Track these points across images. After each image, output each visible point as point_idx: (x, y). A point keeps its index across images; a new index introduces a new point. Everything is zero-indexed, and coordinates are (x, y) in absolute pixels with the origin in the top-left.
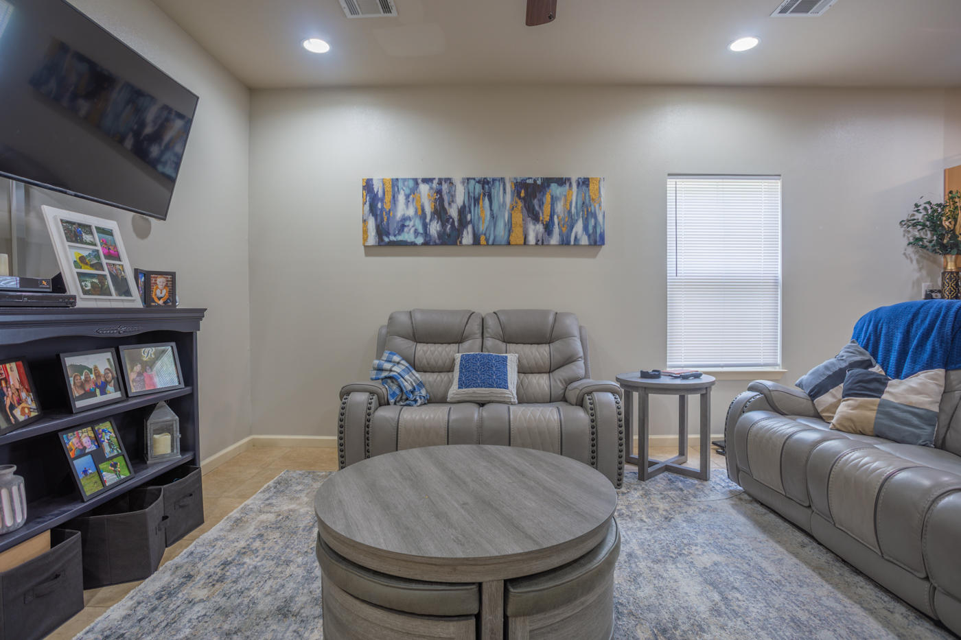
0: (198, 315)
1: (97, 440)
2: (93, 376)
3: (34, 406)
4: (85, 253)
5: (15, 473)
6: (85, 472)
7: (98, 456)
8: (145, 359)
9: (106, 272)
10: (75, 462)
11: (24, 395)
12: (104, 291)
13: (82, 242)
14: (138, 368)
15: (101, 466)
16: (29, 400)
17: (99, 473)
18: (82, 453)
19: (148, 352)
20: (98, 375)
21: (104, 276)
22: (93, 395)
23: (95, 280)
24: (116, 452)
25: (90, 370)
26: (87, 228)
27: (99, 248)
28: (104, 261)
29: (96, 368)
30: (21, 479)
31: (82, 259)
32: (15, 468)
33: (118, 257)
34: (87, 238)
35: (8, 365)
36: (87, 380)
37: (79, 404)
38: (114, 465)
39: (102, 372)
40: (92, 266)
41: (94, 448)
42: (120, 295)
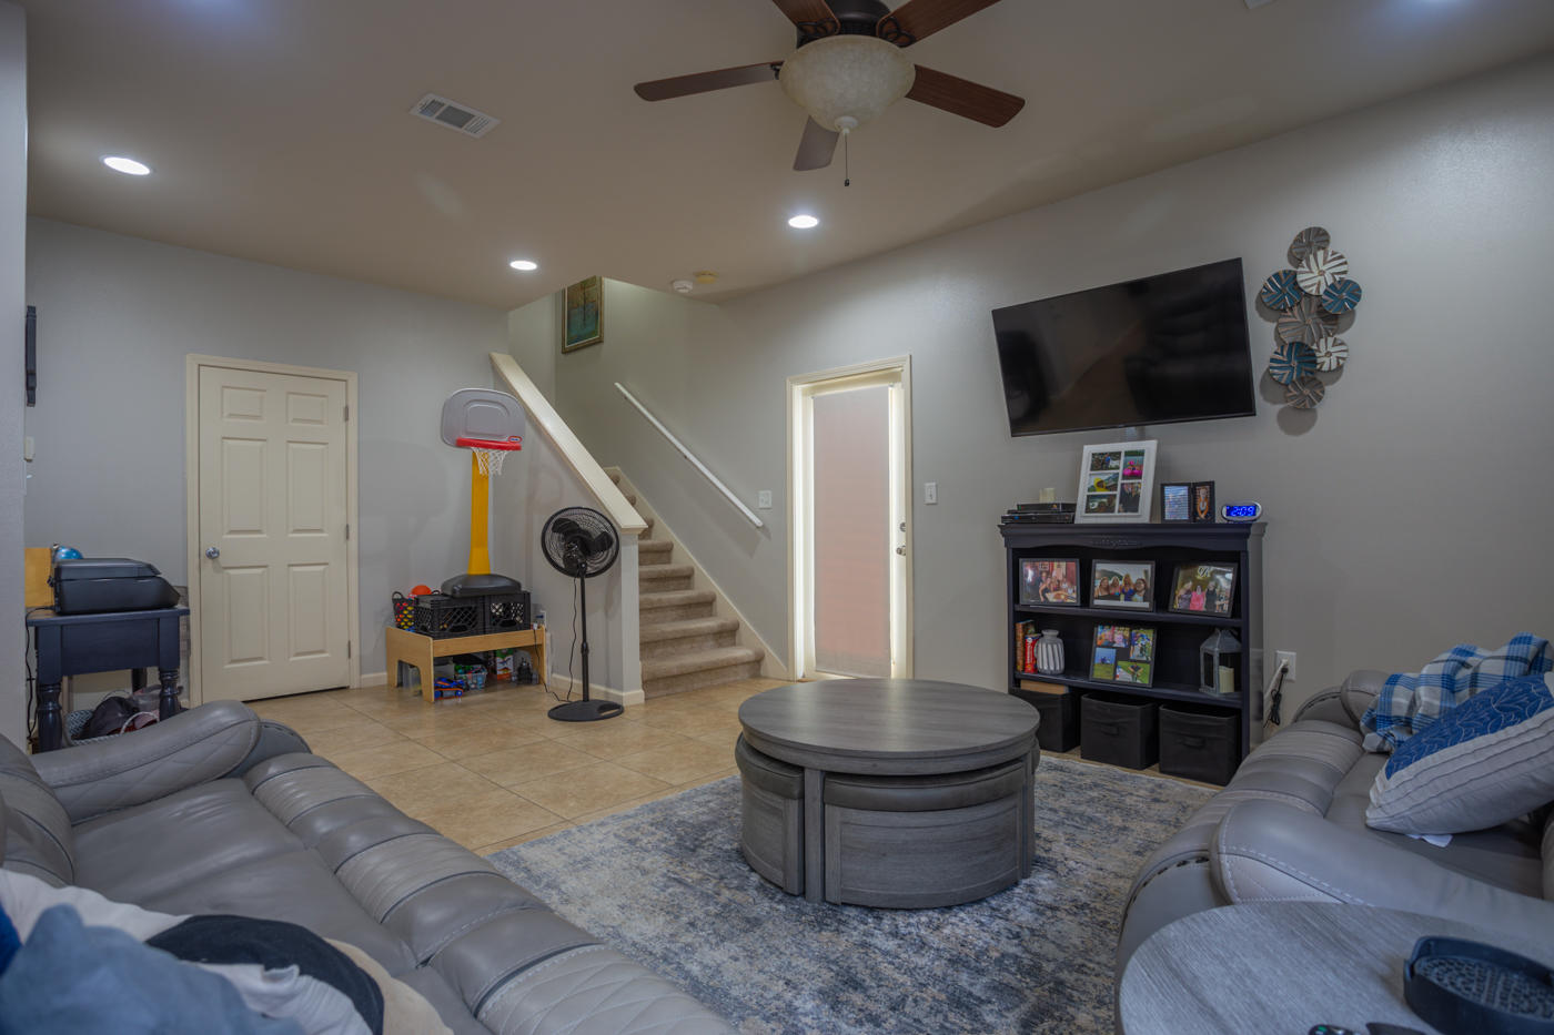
0: (1244, 530)
1: (1131, 641)
2: (1121, 583)
3: (1074, 595)
4: (1104, 478)
5: (1058, 636)
6: (1103, 661)
7: (1123, 654)
8: (1199, 577)
9: (1118, 493)
10: (1098, 649)
11: (1065, 586)
12: (1108, 508)
13: (1107, 468)
14: (1189, 585)
15: (1120, 663)
16: (1070, 591)
17: (1116, 666)
18: (1109, 645)
19: (1203, 571)
20: (1127, 582)
21: (1115, 496)
22: (1117, 598)
23: (1105, 500)
24: (1145, 659)
25: (1121, 578)
26: (1116, 455)
27: (1120, 471)
28: (1120, 481)
29: (1127, 577)
30: (1061, 640)
31: (1100, 484)
32: (1056, 633)
33: (1138, 475)
34: (1113, 463)
35: (1056, 564)
36: (1114, 585)
37: (1097, 602)
38: (1136, 669)
39: (1134, 580)
40: (1107, 488)
41: (1123, 645)
42: (1126, 511)
